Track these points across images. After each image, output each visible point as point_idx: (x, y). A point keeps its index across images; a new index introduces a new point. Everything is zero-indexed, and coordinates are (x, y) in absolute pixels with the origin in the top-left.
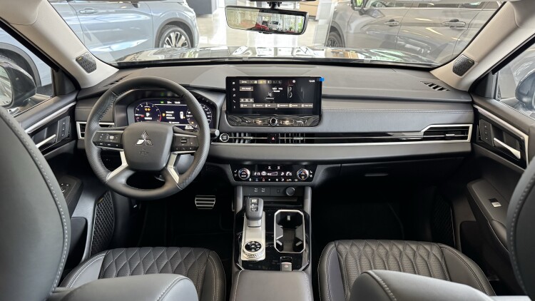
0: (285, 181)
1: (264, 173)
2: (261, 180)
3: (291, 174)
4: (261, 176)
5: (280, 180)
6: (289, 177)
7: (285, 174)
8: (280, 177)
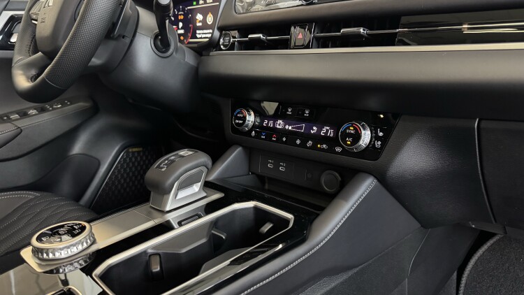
0: (314, 147)
1: (280, 124)
2: (269, 138)
3: (331, 133)
4: (274, 129)
5: (303, 145)
6: (326, 139)
7: (320, 130)
8: (306, 137)
